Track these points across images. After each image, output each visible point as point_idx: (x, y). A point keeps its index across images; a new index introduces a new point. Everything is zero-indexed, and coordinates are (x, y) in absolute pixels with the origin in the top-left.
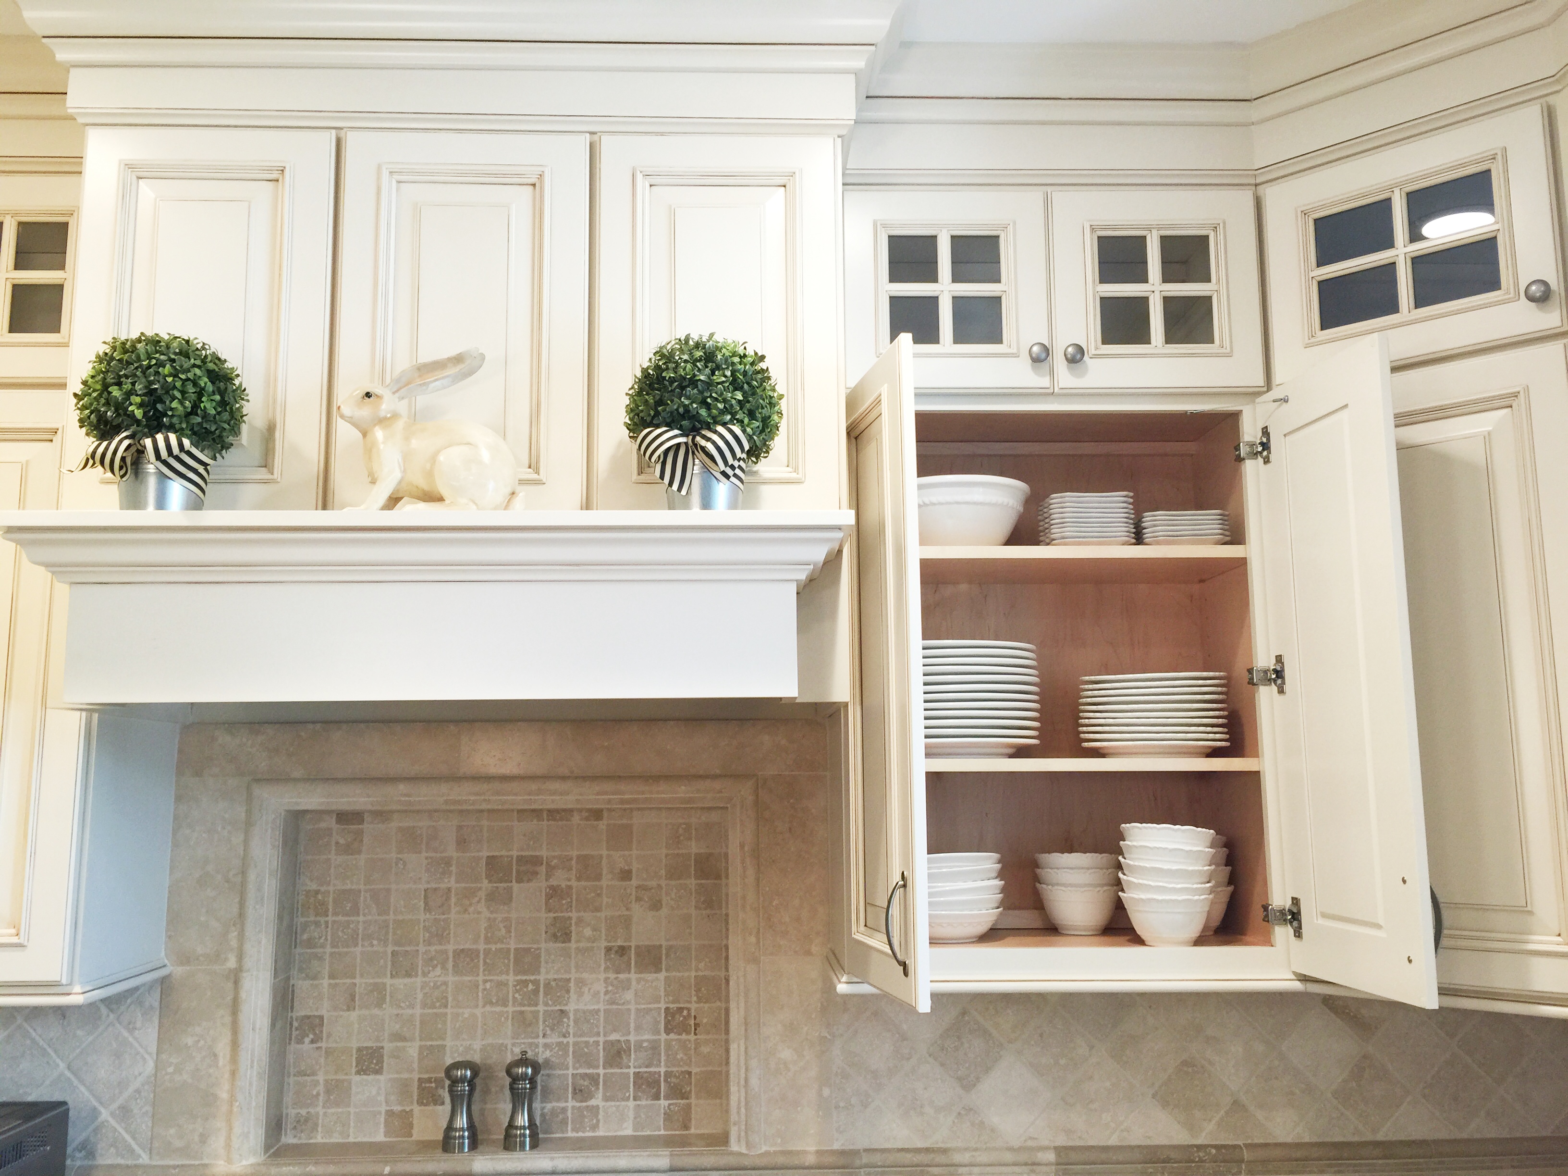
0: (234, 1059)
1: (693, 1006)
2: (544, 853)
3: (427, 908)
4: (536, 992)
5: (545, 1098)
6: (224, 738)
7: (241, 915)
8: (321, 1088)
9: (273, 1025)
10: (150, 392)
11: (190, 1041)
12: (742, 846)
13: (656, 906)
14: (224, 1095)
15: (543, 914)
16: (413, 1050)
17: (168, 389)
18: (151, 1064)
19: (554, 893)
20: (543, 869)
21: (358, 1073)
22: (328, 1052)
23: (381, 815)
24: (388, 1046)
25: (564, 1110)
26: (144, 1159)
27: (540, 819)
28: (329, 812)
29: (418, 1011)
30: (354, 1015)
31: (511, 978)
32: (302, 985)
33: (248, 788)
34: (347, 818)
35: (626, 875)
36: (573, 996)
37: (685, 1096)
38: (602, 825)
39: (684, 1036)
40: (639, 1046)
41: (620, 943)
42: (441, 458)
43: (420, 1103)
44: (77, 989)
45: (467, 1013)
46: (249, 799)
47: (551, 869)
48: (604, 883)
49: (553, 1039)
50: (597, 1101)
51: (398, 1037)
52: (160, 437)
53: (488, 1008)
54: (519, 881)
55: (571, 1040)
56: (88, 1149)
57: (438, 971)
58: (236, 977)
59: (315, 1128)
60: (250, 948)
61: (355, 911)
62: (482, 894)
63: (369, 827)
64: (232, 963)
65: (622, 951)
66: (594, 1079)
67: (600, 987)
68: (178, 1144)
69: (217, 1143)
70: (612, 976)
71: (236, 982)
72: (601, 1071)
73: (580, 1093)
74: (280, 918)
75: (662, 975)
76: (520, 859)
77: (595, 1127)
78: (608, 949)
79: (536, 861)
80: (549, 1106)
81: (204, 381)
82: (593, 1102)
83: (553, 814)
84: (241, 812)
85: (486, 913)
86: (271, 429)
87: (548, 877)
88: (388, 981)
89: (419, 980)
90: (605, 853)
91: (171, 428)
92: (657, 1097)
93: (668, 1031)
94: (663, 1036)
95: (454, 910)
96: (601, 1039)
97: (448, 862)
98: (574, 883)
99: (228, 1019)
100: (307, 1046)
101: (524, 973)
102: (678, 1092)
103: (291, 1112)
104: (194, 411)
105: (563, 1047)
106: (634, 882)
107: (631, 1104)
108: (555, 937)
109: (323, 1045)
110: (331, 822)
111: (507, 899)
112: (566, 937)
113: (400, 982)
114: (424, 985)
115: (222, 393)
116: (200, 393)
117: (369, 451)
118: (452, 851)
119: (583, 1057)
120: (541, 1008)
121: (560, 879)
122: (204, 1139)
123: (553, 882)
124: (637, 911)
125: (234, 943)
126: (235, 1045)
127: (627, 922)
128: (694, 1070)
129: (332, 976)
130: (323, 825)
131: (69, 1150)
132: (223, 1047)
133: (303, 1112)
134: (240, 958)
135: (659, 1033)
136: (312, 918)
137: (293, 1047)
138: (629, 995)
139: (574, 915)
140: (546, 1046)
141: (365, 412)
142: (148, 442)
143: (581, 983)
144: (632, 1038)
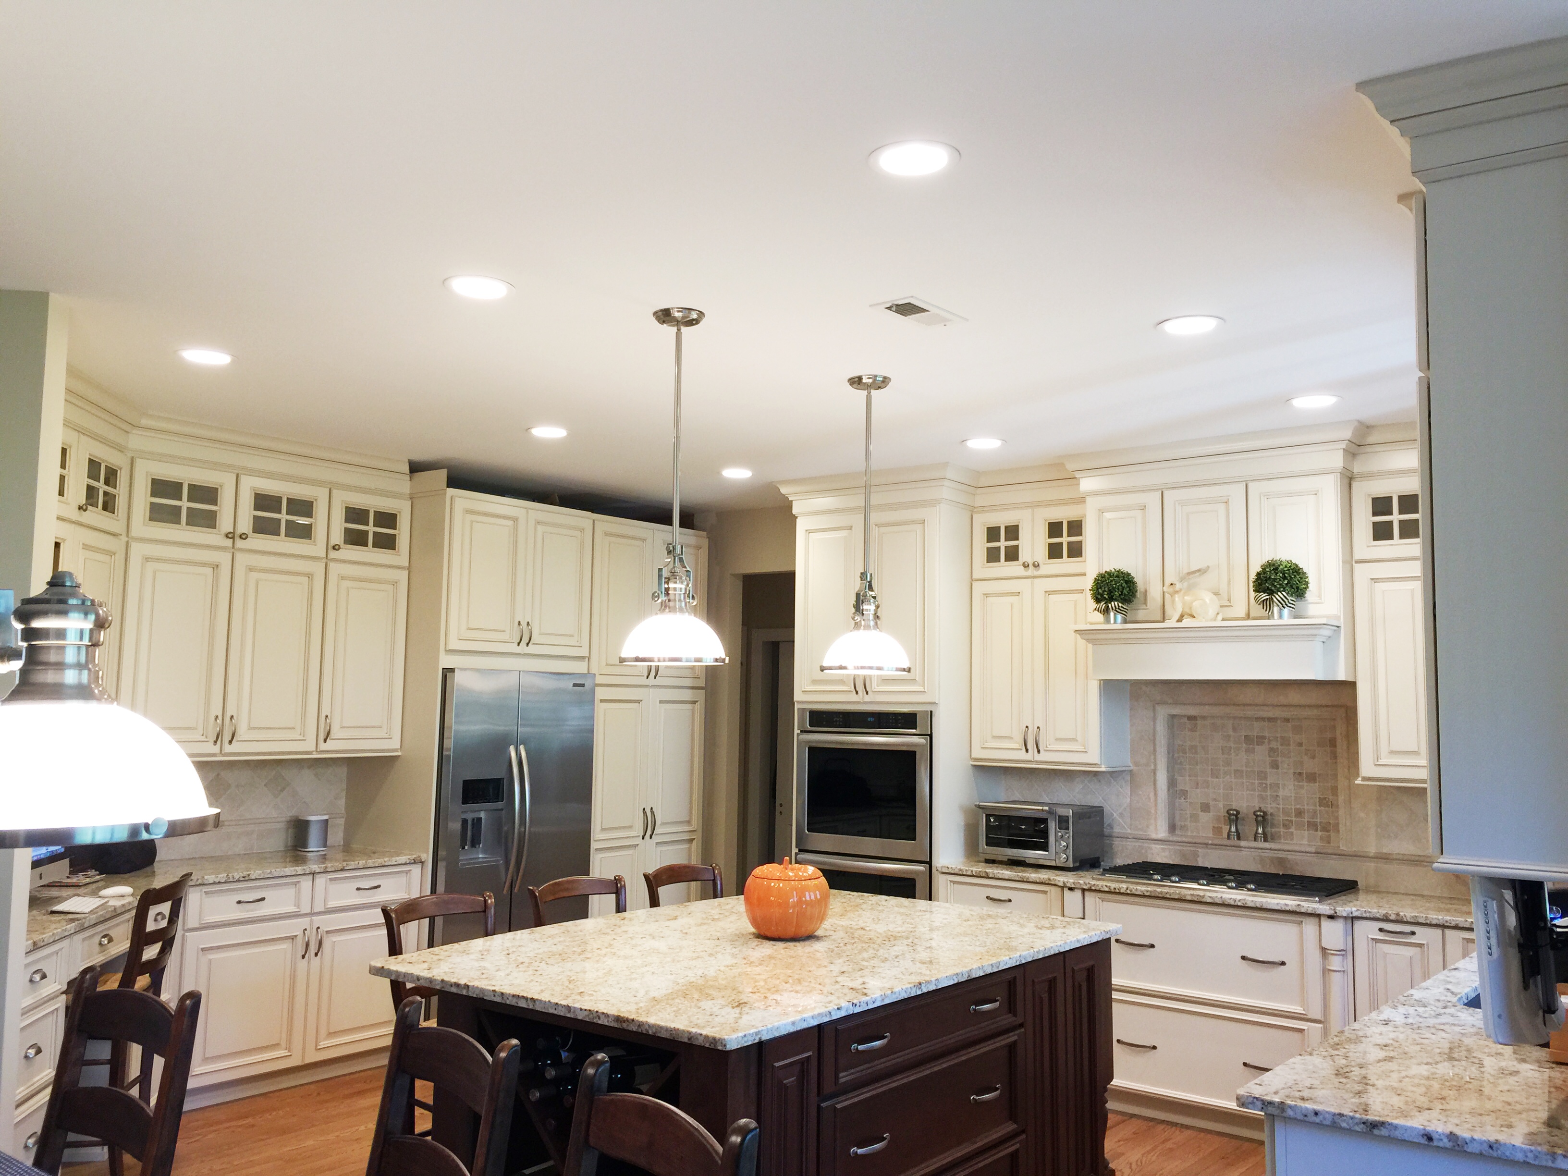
0: (1156, 800)
1: (1331, 797)
2: (1267, 735)
3: (1223, 754)
4: (1266, 787)
5: (1271, 827)
6: (1144, 688)
7: (1155, 750)
8: (1189, 816)
9: (1169, 790)
10: (1109, 590)
11: (1141, 793)
12: (1341, 734)
13: (1313, 757)
14: (1153, 811)
15: (1268, 758)
16: (1221, 805)
17: (1114, 588)
18: (1129, 800)
19: (1272, 750)
20: (1266, 741)
21: (1202, 811)
22: (1191, 803)
23: (1204, 718)
24: (1212, 803)
25: (1279, 832)
26: (1129, 831)
27: (1264, 721)
28: (1184, 716)
29: (1221, 791)
30: (1198, 791)
31: (1257, 782)
32: (1179, 779)
33: (1154, 707)
34: (1191, 718)
35: (1300, 744)
36: (1281, 790)
37: (1328, 831)
38: (1289, 725)
39: (1327, 809)
40: (1308, 810)
41: (1299, 771)
42: (1194, 604)
43: (1224, 824)
44: (1103, 766)
45: (1240, 793)
46: (1154, 710)
47: (1270, 741)
48: (1291, 747)
49: (1274, 805)
50: (1292, 830)
51: (1215, 800)
52: (1113, 603)
53: (1248, 792)
54: (1258, 745)
55: (1281, 806)
56: (1111, 826)
57: (1228, 777)
58: (1154, 772)
59: (1187, 830)
60: (1158, 762)
61: (1196, 753)
62: (1244, 749)
63: (1199, 722)
64: (1152, 767)
65: (1300, 774)
66: (1291, 822)
67: (1292, 787)
68: (1139, 827)
69: (1152, 828)
70: (1296, 783)
71: (1155, 774)
72: (1294, 819)
73: (1285, 826)
74: (1169, 753)
75: (1317, 784)
76: (1257, 737)
77: (1292, 840)
78: (1295, 773)
79: (1264, 737)
80: (1273, 830)
81: (1124, 585)
82: (1290, 830)
83: (1270, 720)
84: (1152, 714)
85: (1245, 757)
86: (1146, 591)
87: (1269, 744)
88: (1210, 779)
89: (1221, 780)
90: (1291, 735)
91: (1116, 600)
92: (1316, 830)
93: (1320, 806)
94: (1318, 808)
95: (1233, 754)
96: (1293, 807)
97: (1229, 736)
98: (1280, 747)
99: (1153, 786)
100: (1182, 800)
101: (1261, 780)
102: (1325, 829)
103: (1178, 823)
104: (1122, 594)
105: (1278, 809)
106: (1304, 748)
107: (1306, 832)
108: (1273, 767)
109: (1188, 800)
110: (1185, 720)
111: (1253, 751)
112: (1277, 767)
113: (1215, 780)
114: (1223, 782)
115: (1129, 587)
116: (1123, 588)
117: (1173, 601)
118: (1231, 733)
119: (1286, 812)
120: (1269, 793)
121: (1274, 745)
122: (1148, 827)
123: (1271, 746)
124: (1306, 758)
125: (1153, 761)
126: (1156, 794)
127: (1302, 763)
128: (1331, 822)
129: (1190, 776)
130: (1182, 721)
131: (1105, 826)
132: (1152, 795)
133: (1183, 824)
134: (1155, 765)
135: (1316, 806)
136: (1181, 754)
137: (1177, 800)
138: (1303, 791)
139: (1279, 759)
140: (1271, 808)
141: (1171, 589)
142: (1110, 605)
143: (1284, 785)
144: (1306, 807)
